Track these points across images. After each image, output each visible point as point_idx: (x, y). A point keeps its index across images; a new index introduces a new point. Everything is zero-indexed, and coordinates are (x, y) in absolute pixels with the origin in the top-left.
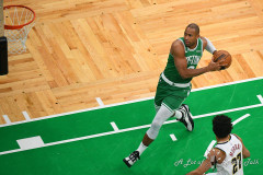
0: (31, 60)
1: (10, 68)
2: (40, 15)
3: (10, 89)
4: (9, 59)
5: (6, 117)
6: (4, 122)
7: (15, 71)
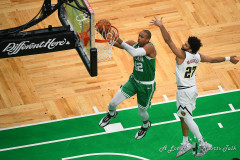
0: (115, 65)
1: (99, 71)
2: (122, 32)
3: (99, 87)
4: (99, 65)
5: (95, 108)
6: (94, 112)
7: (103, 74)
